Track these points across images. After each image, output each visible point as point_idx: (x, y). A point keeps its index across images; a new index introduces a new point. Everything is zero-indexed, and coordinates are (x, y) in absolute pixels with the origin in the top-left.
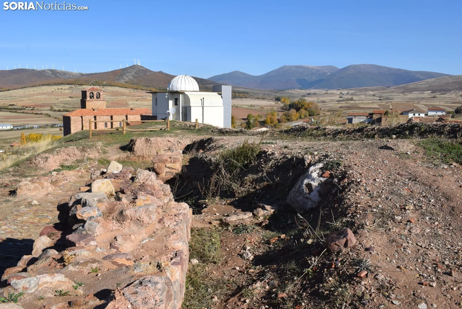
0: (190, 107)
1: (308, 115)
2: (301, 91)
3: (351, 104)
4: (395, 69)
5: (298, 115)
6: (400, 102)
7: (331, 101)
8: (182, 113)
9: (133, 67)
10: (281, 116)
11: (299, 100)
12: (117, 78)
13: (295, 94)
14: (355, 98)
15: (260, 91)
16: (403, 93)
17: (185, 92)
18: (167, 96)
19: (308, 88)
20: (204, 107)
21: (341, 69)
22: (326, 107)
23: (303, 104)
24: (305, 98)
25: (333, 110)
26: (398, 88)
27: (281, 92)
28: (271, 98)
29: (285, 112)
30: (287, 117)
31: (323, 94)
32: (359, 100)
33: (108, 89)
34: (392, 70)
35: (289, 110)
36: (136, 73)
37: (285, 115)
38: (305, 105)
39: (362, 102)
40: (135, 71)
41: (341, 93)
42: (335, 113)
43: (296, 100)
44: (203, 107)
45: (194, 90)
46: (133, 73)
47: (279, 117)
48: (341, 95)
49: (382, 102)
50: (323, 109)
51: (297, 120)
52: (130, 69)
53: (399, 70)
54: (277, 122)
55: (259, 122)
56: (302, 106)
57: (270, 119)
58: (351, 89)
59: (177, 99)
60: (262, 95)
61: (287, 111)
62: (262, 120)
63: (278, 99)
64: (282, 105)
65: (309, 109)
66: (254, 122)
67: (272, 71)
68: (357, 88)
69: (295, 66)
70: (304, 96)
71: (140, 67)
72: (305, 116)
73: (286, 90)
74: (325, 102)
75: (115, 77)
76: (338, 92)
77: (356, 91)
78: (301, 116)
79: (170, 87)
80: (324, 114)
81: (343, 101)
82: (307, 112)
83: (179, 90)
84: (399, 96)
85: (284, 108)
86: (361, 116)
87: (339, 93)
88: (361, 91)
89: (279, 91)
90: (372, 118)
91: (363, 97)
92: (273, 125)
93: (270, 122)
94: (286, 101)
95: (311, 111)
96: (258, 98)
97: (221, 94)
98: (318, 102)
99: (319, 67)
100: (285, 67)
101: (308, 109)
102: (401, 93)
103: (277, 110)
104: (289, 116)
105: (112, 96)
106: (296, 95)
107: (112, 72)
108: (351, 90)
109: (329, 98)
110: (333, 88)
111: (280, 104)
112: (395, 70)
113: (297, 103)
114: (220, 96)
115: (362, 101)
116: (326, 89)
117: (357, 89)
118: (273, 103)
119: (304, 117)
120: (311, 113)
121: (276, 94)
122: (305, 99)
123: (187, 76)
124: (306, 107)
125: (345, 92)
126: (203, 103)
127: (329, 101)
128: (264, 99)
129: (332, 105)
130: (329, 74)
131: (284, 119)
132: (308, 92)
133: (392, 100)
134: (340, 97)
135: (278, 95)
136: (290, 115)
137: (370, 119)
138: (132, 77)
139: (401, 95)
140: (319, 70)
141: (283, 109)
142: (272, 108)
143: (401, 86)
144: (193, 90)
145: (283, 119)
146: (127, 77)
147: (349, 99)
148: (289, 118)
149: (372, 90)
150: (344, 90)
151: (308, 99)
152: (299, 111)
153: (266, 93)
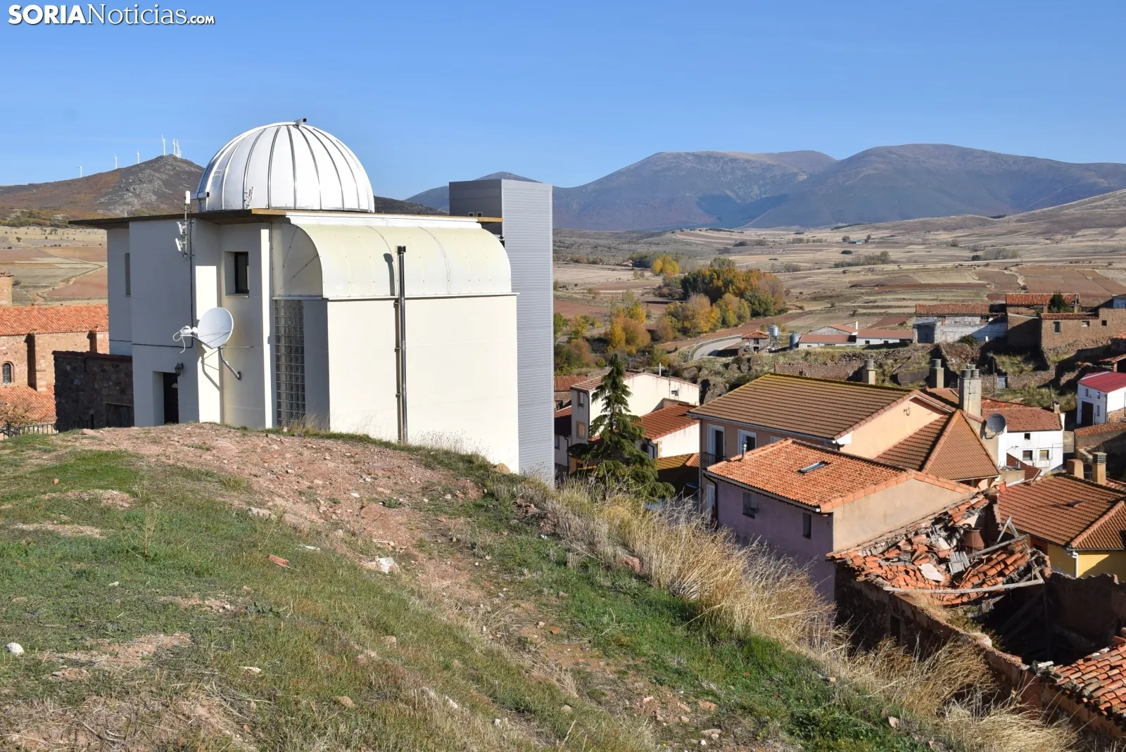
0: (321, 304)
1: (748, 313)
2: (716, 234)
3: (887, 272)
4: (1017, 157)
5: (717, 313)
6: (1047, 264)
7: (817, 266)
8: (276, 339)
9: (157, 164)
10: (660, 319)
11: (711, 266)
12: (102, 200)
13: (697, 244)
14: (893, 254)
15: (581, 236)
16: (1047, 233)
17: (289, 215)
18: (182, 238)
19: (736, 226)
20: (408, 305)
21: (843, 161)
22: (805, 285)
23: (730, 276)
24: (732, 258)
25: (829, 293)
26: (1032, 219)
27: (650, 239)
28: (620, 259)
29: (672, 306)
30: (679, 320)
31: (788, 243)
32: (909, 261)
33: (71, 237)
34: (1006, 162)
35: (684, 297)
36: (166, 183)
37: (673, 315)
38: (735, 280)
39: (921, 266)
40: (164, 177)
41: (845, 239)
42: (837, 304)
43: (703, 264)
44: (399, 305)
45: (347, 206)
46: (157, 183)
47: (651, 323)
48: (846, 244)
49: (987, 265)
50: (795, 292)
51: (713, 330)
52: (148, 171)
53: (1029, 160)
54: (647, 338)
55: (588, 340)
56: (727, 283)
57: (625, 329)
58: (877, 225)
59: (246, 254)
60: (589, 250)
61: (678, 303)
62: (598, 331)
63: (641, 263)
64: (659, 281)
65: (751, 294)
66: (569, 341)
67: (619, 174)
68: (898, 222)
69: (693, 155)
70: (726, 251)
71: (180, 164)
72: (740, 318)
73: (665, 232)
74: (796, 269)
75: (96, 199)
76: (838, 236)
77: (893, 233)
78: (727, 319)
79: (208, 189)
80: (801, 308)
81: (856, 265)
82: (746, 304)
83: (257, 204)
84: (1034, 246)
85: (665, 290)
86: (964, 315)
87: (839, 239)
88: (909, 230)
89: (642, 238)
90: (1004, 319)
91: (918, 250)
92: (635, 352)
93: (623, 342)
94: (669, 268)
95: (759, 300)
96: (577, 261)
97: (495, 229)
98: (774, 270)
99: (771, 155)
100: (658, 157)
101: (748, 293)
102: (1040, 234)
103: (643, 298)
104: (686, 318)
105: (85, 259)
106: (699, 248)
107: (87, 179)
108: (878, 228)
109: (809, 256)
110: (817, 225)
111: (652, 280)
112: (1015, 162)
113: (708, 273)
114: (494, 239)
115: (916, 262)
116: (796, 227)
117: (895, 226)
118: (626, 276)
119: (737, 321)
120: (757, 307)
121: (634, 246)
122: (730, 262)
123: (302, 125)
124: (738, 288)
125: (858, 235)
126: (398, 279)
127: (808, 265)
128: (594, 263)
129: (824, 277)
130: (805, 177)
131: (670, 330)
132: (737, 236)
133: (1014, 256)
134: (844, 252)
135: (642, 249)
136: (689, 313)
137: (997, 327)
138: (154, 198)
139: (1041, 239)
140: (774, 166)
141: (663, 295)
142: (627, 294)
143: (1038, 211)
144: (339, 206)
145: (665, 329)
146: (138, 196)
147: (873, 258)
148: (687, 324)
149: (947, 228)
150: (856, 228)
151: (743, 261)
152: (720, 302)
153: (601, 242)
